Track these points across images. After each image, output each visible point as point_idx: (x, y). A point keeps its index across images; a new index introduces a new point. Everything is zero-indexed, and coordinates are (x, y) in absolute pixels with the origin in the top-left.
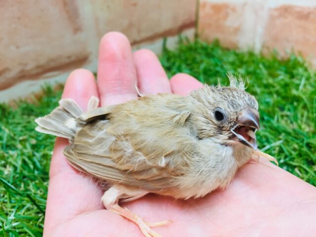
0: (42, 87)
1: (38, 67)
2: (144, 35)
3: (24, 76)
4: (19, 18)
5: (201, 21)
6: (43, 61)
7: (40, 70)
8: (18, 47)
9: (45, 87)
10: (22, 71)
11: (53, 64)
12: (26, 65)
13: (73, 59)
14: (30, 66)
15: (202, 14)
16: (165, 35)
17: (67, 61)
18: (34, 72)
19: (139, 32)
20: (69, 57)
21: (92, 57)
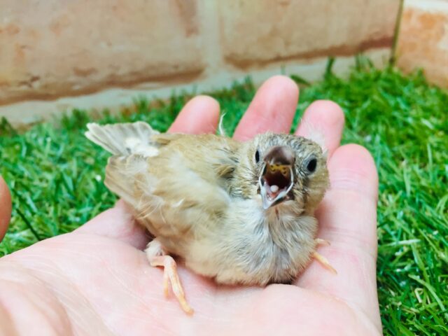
0: (134, 99)
1: (133, 73)
2: (294, 49)
3: (113, 82)
4: (115, 8)
5: (402, 39)
6: (140, 66)
7: (134, 78)
8: (110, 44)
9: (138, 101)
10: (112, 76)
11: (152, 73)
12: (118, 68)
13: (181, 69)
14: (123, 71)
15: (404, 27)
16: (332, 54)
17: (173, 71)
18: (128, 79)
19: (287, 44)
20: (176, 67)
21: (208, 71)
